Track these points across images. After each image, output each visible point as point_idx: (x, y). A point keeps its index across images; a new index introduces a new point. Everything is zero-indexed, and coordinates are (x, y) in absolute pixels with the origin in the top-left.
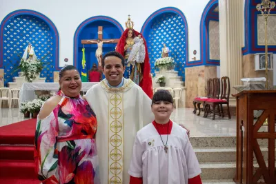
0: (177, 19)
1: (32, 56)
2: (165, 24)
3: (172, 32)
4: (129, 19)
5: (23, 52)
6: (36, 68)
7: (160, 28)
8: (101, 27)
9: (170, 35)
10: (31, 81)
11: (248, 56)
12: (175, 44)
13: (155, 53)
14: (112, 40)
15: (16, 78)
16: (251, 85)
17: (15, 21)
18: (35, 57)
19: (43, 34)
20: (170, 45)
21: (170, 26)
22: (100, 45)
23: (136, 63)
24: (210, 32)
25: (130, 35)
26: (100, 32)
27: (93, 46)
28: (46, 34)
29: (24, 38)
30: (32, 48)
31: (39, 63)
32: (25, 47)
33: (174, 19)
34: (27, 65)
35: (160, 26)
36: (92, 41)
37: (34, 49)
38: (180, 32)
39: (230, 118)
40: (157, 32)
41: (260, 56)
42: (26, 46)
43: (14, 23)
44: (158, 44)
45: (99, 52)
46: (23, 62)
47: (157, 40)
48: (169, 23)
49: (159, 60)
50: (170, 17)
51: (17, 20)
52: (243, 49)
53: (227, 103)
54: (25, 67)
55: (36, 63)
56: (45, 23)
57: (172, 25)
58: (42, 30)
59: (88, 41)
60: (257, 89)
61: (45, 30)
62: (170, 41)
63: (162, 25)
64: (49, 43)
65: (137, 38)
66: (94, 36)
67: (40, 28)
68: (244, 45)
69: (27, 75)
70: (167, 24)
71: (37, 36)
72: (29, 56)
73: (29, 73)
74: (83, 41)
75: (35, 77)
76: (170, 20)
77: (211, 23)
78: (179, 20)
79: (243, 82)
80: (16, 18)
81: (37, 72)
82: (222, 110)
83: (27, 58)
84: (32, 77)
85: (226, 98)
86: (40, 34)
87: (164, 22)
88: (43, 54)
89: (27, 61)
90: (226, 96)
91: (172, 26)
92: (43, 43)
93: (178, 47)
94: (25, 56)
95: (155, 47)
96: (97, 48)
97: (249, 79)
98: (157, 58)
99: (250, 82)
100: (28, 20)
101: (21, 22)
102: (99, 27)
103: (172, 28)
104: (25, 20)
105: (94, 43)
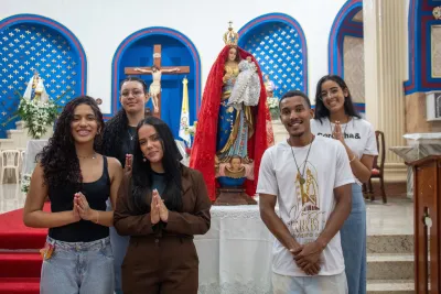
0: (288, 33)
1: (40, 94)
2: (267, 43)
3: (280, 56)
4: (230, 29)
5: (25, 87)
6: (47, 114)
7: (259, 49)
8: (159, 46)
9: (276, 60)
10: (38, 137)
11: (414, 97)
12: (285, 76)
14: (177, 69)
15: (11, 131)
16: (421, 146)
17: (11, 34)
18: (45, 96)
19: (59, 57)
20: (276, 77)
21: (275, 45)
22: (157, 76)
23: (243, 106)
24: (345, 55)
25: (232, 56)
26: (157, 55)
28: (64, 58)
29: (27, 63)
30: (41, 81)
31: (53, 106)
32: (27, 79)
33: (284, 33)
34: (32, 110)
35: (258, 45)
36: (143, 70)
37: (44, 83)
38: (292, 56)
39: (385, 201)
41: (436, 95)
42: (30, 76)
43: (8, 36)
45: (155, 88)
46: (24, 103)
48: (275, 40)
50: (275, 31)
51: (14, 32)
52: (405, 83)
53: (380, 176)
54: (29, 113)
55: (47, 106)
56: (64, 39)
57: (279, 43)
58: (57, 50)
59: (136, 69)
60: (432, 152)
61: (62, 50)
62: (276, 71)
63: (263, 43)
64: (69, 72)
65: (245, 62)
66: (145, 62)
67: (55, 46)
68: (407, 78)
69: (31, 126)
70: (271, 41)
71: (49, 60)
72: (35, 94)
73: (36, 123)
74: (128, 70)
75: (45, 131)
76: (275, 35)
77: (348, 40)
78: (292, 35)
79: (405, 140)
80: (12, 28)
81: (49, 122)
82: (371, 188)
83: (32, 98)
84: (39, 130)
85: (377, 168)
86: (54, 56)
87: (267, 38)
88: (58, 91)
89: (32, 103)
90: (379, 164)
91: (280, 46)
92: (59, 71)
93: (289, 81)
94: (27, 94)
97: (416, 136)
99: (420, 139)
100: (33, 33)
101: (22, 36)
102: (156, 46)
103: (280, 49)
104: (28, 32)
105: (146, 73)
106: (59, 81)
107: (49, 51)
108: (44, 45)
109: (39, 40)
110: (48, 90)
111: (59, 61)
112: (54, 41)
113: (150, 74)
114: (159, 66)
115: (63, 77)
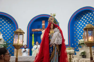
0: (92, 14)
2: (84, 18)
7: (81, 20)
8: (44, 21)
13: (78, 36)
18: (3, 40)
19: (8, 26)
21: (87, 19)
22: (43, 32)
23: (56, 45)
26: (43, 24)
27: (39, 33)
28: (10, 26)
30: (1, 35)
31: (5, 44)
33: (90, 14)
36: (39, 30)
37: (3, 35)
40: (79, 23)
44: (80, 30)
47: (80, 28)
48: (87, 17)
49: (81, 41)
50: (87, 13)
55: (3, 44)
56: (10, 20)
57: (89, 18)
58: (8, 23)
59: (36, 30)
61: (9, 24)
63: (82, 18)
66: (39, 27)
67: (7, 22)
70: (86, 17)
74: (33, 30)
76: (87, 15)
86: (7, 26)
87: (84, 16)
92: (8, 31)
95: (78, 32)
96: (42, 34)
98: (80, 39)
102: (43, 21)
103: (89, 20)
105: (39, 31)
106: (8, 34)
110: (4, 38)
111: (8, 28)
112: (7, 21)
113: (41, 31)
114: (44, 28)
115: (10, 33)
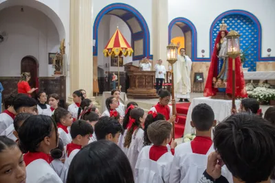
19: (247, 28)
56: (249, 19)
58: (246, 25)
61: (249, 24)
64: (253, 36)
71: (242, 31)
88: (247, 47)
92: (247, 36)
101: (228, 22)
104: (231, 19)
106: (247, 41)
107: (242, 26)
108: (239, 24)
109: (236, 21)
111: (247, 31)
112: (244, 21)
115: (250, 39)
